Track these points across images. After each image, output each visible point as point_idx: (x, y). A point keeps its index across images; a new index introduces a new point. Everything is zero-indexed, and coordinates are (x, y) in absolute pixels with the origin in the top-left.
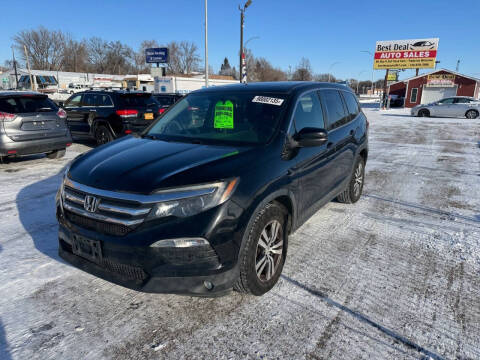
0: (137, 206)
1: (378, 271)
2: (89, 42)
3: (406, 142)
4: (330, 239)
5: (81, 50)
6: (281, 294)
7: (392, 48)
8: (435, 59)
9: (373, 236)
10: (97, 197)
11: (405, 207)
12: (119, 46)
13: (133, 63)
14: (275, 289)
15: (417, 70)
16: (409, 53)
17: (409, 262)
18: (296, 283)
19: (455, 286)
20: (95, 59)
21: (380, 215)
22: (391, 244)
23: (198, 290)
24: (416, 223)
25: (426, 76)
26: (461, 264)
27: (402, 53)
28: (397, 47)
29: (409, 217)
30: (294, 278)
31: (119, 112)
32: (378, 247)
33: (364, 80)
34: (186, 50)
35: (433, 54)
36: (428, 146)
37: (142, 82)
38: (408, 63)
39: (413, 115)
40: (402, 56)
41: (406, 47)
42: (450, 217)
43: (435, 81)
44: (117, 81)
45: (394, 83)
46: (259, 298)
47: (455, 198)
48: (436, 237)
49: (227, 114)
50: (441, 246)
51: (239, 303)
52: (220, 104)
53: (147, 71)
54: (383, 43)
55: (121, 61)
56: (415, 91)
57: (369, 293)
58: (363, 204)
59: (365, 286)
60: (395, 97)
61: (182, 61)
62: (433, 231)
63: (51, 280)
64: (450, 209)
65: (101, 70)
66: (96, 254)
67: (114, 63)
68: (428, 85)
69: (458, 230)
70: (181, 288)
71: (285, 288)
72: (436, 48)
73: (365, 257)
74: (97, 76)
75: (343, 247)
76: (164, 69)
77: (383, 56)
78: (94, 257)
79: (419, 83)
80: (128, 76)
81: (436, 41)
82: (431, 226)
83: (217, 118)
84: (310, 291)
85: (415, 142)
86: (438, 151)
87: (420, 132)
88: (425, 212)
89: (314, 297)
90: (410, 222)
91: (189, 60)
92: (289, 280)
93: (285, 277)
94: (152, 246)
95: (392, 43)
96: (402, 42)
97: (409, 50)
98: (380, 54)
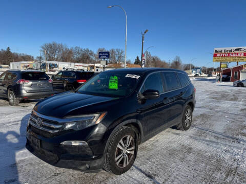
0: (56, 123)
1: (187, 167)
2: (74, 49)
3: (227, 100)
4: (167, 148)
5: (70, 52)
6: (130, 175)
7: (223, 52)
9: (190, 149)
10: (42, 118)
11: (214, 134)
12: (88, 50)
13: (94, 59)
14: (128, 172)
15: (237, 62)
16: (232, 54)
17: (207, 164)
18: (140, 170)
19: (228, 180)
20: (76, 57)
21: (198, 138)
22: (199, 154)
23: (82, 168)
24: (217, 143)
25: (242, 66)
26: (237, 167)
27: (229, 54)
28: (226, 51)
29: (214, 140)
30: (140, 167)
31: (78, 81)
32: (191, 154)
33: (210, 67)
34: (119, 53)
36: (238, 102)
37: (97, 67)
38: (232, 59)
39: (234, 86)
40: (229, 56)
41: (230, 51)
42: (238, 141)
44: (85, 67)
45: (226, 69)
46: (119, 176)
47: (244, 131)
48: (227, 151)
49: (115, 82)
50: (227, 157)
51: (107, 178)
52: (112, 78)
53: (99, 62)
54: (218, 49)
55: (88, 58)
56: (236, 73)
57: (178, 179)
58: (191, 131)
59: (177, 175)
60: (225, 76)
61: (117, 57)
62: (225, 148)
63: (23, 158)
64: (240, 137)
65: (79, 61)
67: (85, 58)
68: (243, 70)
69: (240, 149)
70: (74, 166)
71: (133, 173)
73: (182, 159)
74: (76, 64)
75: (172, 153)
76: (107, 61)
77: (218, 55)
78: (37, 147)
79: (238, 69)
80: (90, 64)
82: (225, 145)
83: (110, 84)
84: (146, 175)
85: (232, 100)
86: (243, 105)
87: (236, 95)
88: (224, 138)
89: (147, 178)
90: (214, 142)
91: (120, 57)
92: (137, 168)
93: (135, 167)
94: (61, 144)
95: (223, 49)
96: (228, 49)
97: (232, 52)
98: (217, 54)
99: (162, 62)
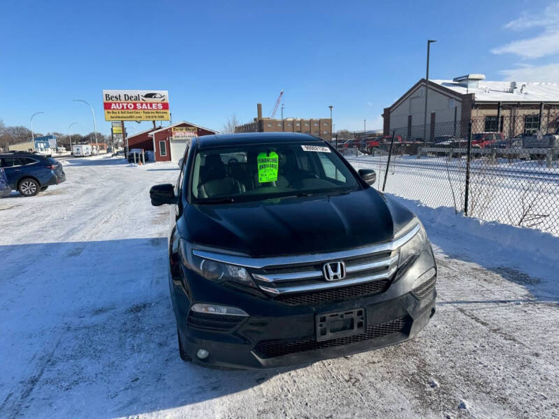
7: (123, 98)
8: (169, 112)
15: (154, 122)
16: (142, 104)
25: (170, 129)
27: (135, 104)
28: (127, 97)
35: (166, 106)
38: (142, 115)
40: (135, 108)
41: (137, 98)
43: (179, 134)
49: (272, 166)
52: (262, 156)
54: (113, 93)
56: (162, 144)
68: (173, 138)
72: (167, 101)
77: (113, 106)
79: (165, 136)
81: (165, 93)
83: (261, 172)
95: (122, 93)
96: (132, 93)
97: (141, 101)
98: (111, 104)
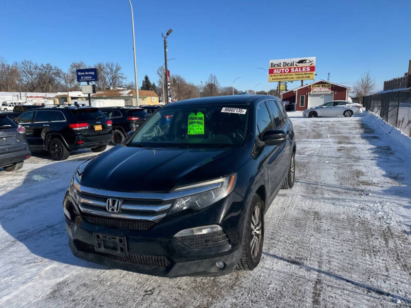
0: (160, 203)
1: (332, 239)
2: (20, 65)
3: (308, 137)
4: (285, 218)
5: (13, 72)
6: (267, 266)
7: (282, 65)
8: (314, 73)
9: (316, 213)
11: (330, 188)
12: (49, 67)
13: (63, 82)
14: (261, 264)
15: (302, 81)
16: (295, 68)
17: (351, 230)
18: (275, 256)
19: (391, 244)
20: (26, 79)
21: (314, 196)
22: (332, 218)
24: (344, 200)
25: (310, 86)
26: (388, 227)
27: (290, 69)
28: (285, 64)
29: (336, 196)
30: (271, 252)
31: (71, 125)
32: (324, 221)
34: (111, 70)
35: (312, 69)
36: (325, 140)
37: (73, 98)
38: (295, 76)
39: (305, 116)
40: (290, 72)
41: (292, 64)
42: (362, 192)
43: (316, 90)
44: (49, 98)
45: (284, 92)
46: (251, 272)
47: (362, 178)
48: (362, 209)
49: (199, 123)
50: (368, 215)
51: (237, 278)
52: (192, 115)
53: (76, 89)
54: (276, 62)
55: (51, 81)
56: (302, 98)
57: (333, 257)
58: (297, 188)
59: (328, 252)
60: (287, 103)
61: (108, 79)
62: (358, 205)
63: (61, 279)
64: (362, 187)
65: (32, 88)
66: (122, 249)
67: (44, 83)
68: (311, 93)
69: (375, 202)
71: (269, 262)
72: (314, 64)
73: (318, 229)
74: (29, 94)
75: (298, 224)
76: (94, 86)
77: (275, 72)
78: (119, 252)
79: (305, 91)
80: (59, 94)
81: (313, 59)
82: (355, 201)
83: (190, 127)
84: (288, 261)
85: (315, 137)
86: (334, 142)
87: (315, 129)
88: (346, 191)
89: (294, 266)
90: (338, 199)
91: (114, 78)
92: (268, 254)
93: (265, 254)
94: (175, 236)
95: (282, 61)
96: (288, 61)
97: (295, 66)
98: (273, 70)
99: (189, 85)
